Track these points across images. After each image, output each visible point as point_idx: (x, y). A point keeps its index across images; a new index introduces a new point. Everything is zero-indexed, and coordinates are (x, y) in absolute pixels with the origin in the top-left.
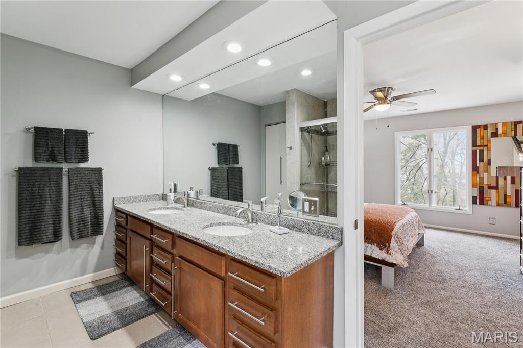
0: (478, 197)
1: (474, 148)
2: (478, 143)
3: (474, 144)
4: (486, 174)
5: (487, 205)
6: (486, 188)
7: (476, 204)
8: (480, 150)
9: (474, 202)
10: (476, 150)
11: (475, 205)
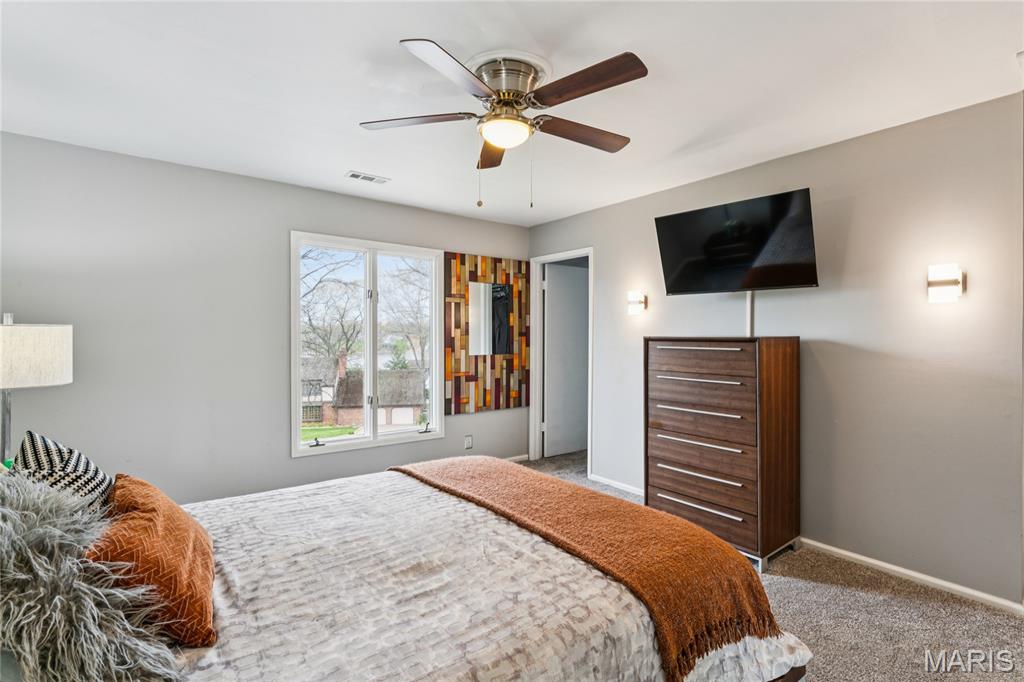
0: (453, 400)
1: (448, 299)
2: (454, 291)
3: (448, 293)
4: (463, 352)
5: (465, 412)
6: (463, 379)
7: (450, 414)
8: (456, 304)
9: (447, 412)
10: (450, 303)
11: (449, 417)
